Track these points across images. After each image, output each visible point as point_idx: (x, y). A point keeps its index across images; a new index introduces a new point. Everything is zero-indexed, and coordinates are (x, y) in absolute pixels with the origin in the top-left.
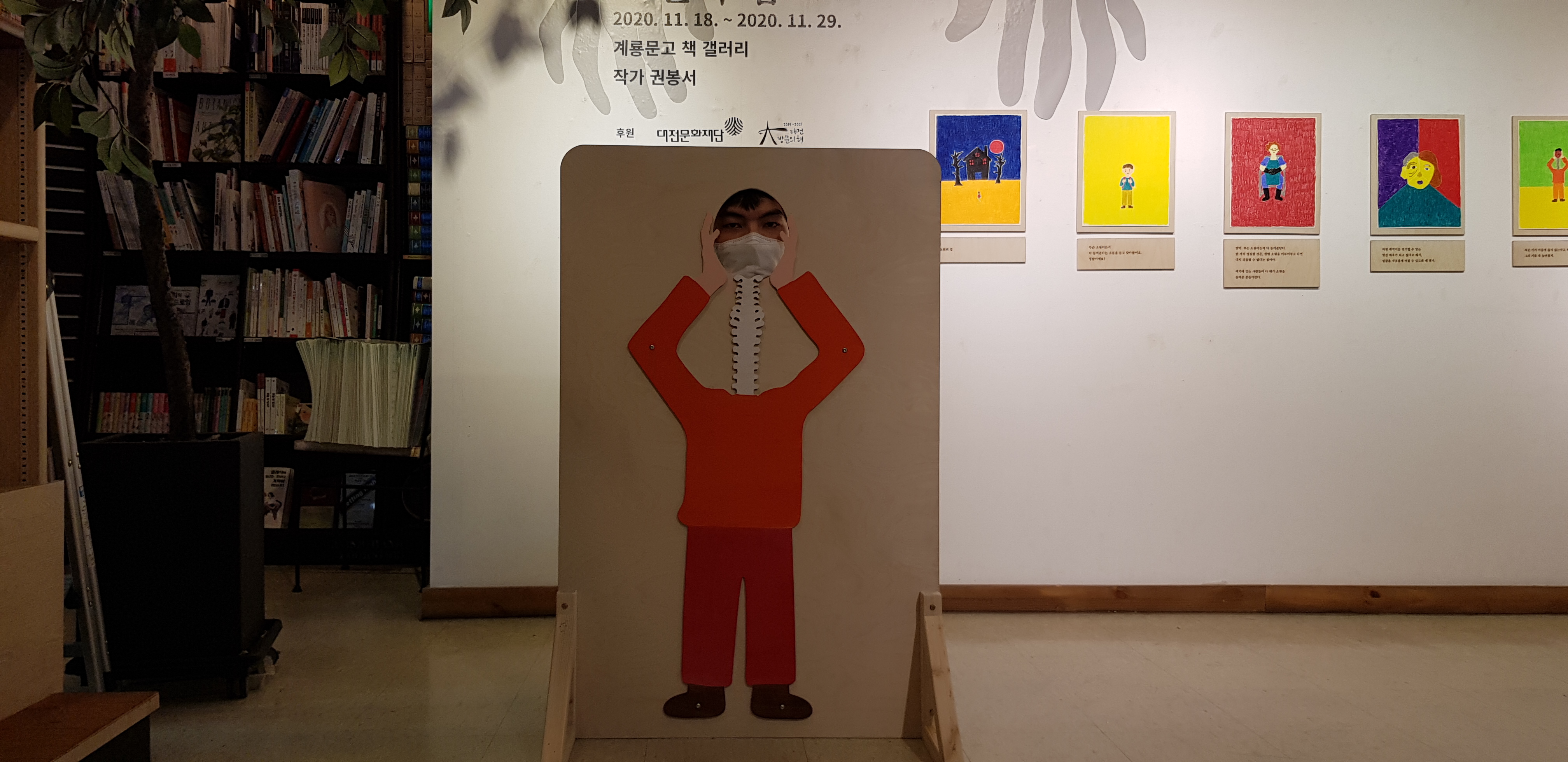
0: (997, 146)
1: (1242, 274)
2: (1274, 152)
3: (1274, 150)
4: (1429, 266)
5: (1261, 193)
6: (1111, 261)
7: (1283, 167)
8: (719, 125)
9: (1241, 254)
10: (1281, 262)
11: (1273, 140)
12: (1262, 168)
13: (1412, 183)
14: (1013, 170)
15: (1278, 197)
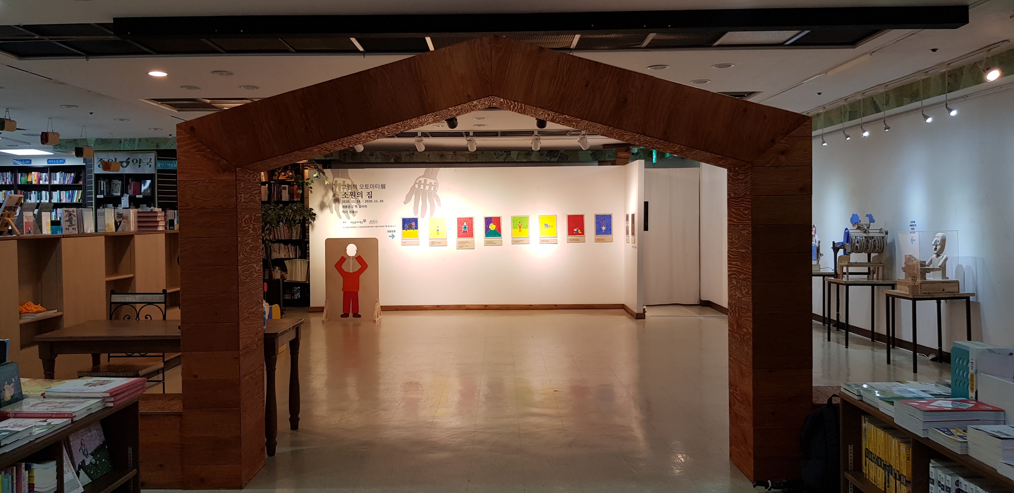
0: (413, 224)
1: (460, 247)
2: (465, 224)
3: (465, 223)
4: (495, 244)
5: (463, 232)
6: (435, 244)
7: (467, 227)
8: (362, 221)
9: (459, 243)
10: (467, 244)
11: (465, 221)
12: (463, 227)
13: (491, 229)
14: (416, 228)
15: (466, 232)
